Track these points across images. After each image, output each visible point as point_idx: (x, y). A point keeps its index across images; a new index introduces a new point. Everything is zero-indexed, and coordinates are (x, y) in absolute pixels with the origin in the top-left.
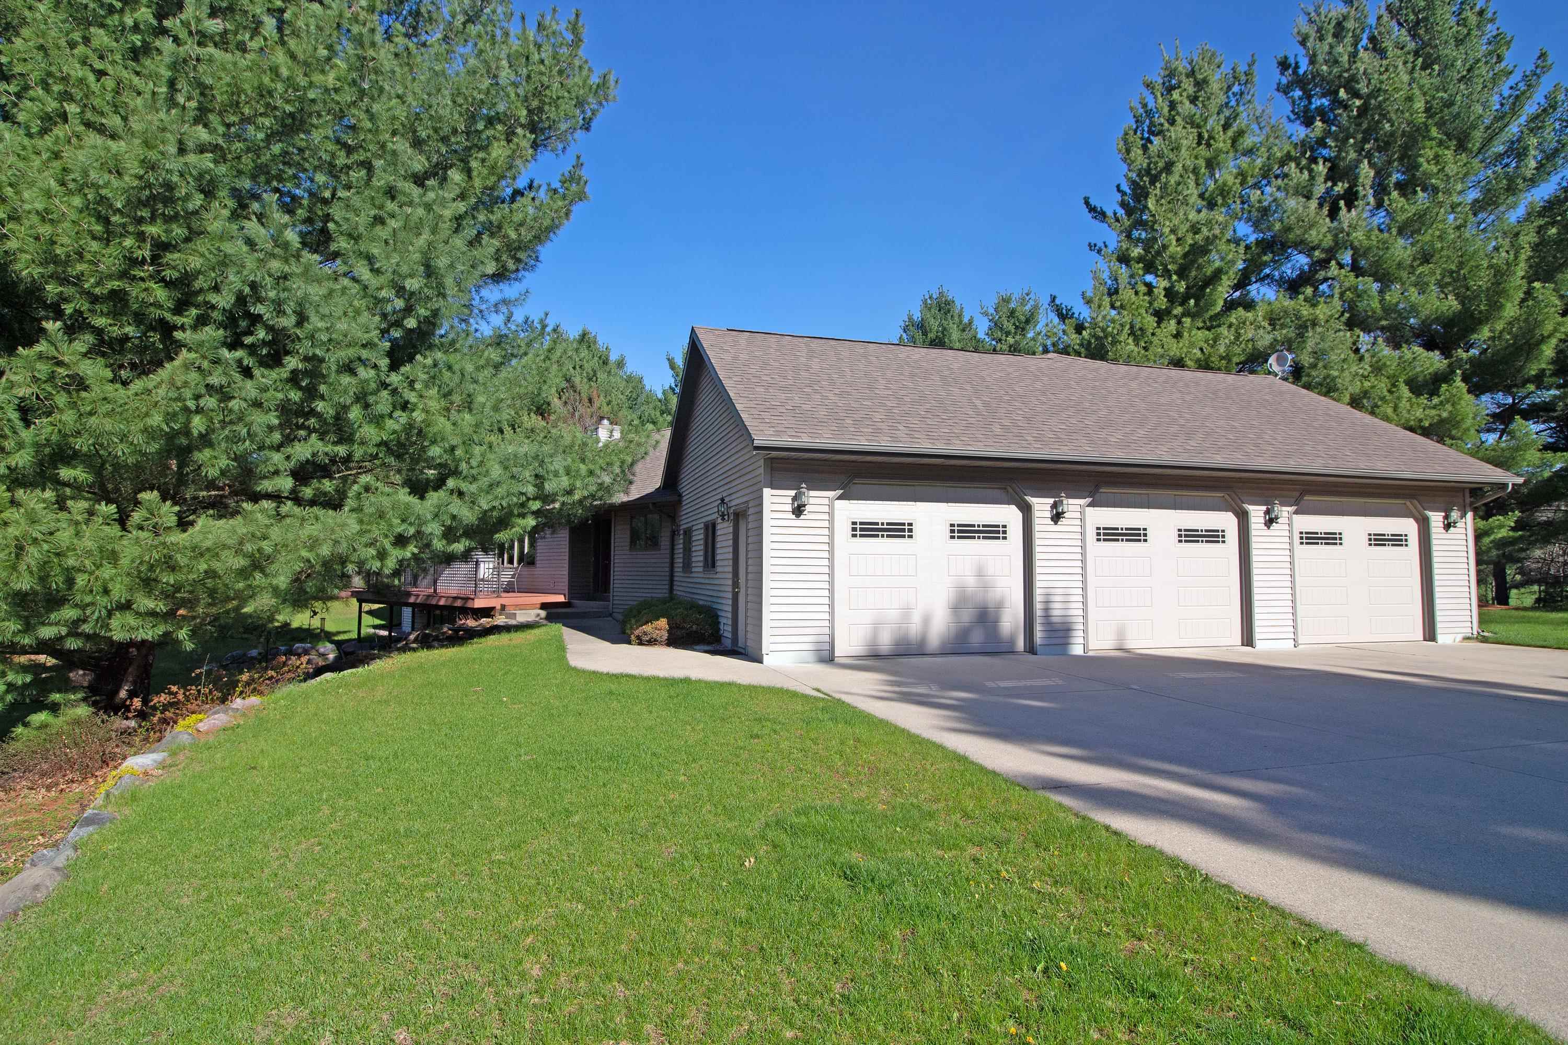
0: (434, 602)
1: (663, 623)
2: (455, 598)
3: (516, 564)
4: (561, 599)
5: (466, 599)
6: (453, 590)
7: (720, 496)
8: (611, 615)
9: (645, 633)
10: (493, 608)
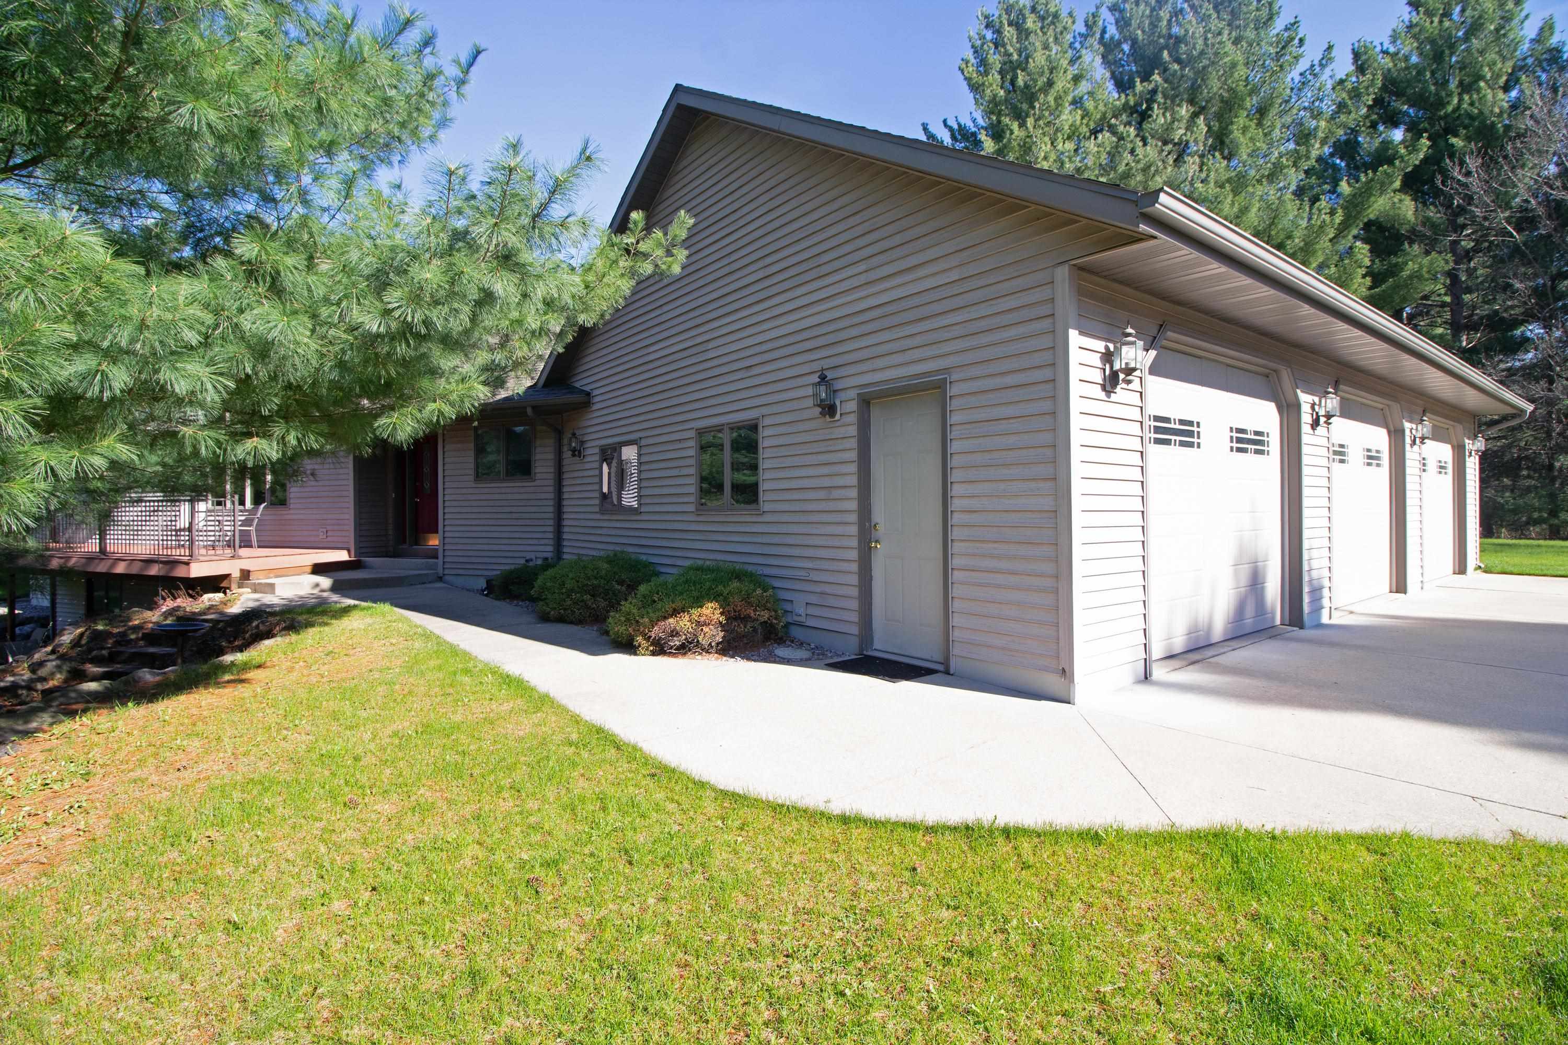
0: (101, 568)
1: (711, 611)
2: (149, 562)
3: (248, 504)
4: (342, 556)
5: (173, 563)
6: (143, 547)
7: (816, 366)
8: (440, 579)
9: (674, 633)
10: (227, 576)
